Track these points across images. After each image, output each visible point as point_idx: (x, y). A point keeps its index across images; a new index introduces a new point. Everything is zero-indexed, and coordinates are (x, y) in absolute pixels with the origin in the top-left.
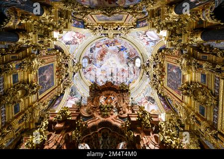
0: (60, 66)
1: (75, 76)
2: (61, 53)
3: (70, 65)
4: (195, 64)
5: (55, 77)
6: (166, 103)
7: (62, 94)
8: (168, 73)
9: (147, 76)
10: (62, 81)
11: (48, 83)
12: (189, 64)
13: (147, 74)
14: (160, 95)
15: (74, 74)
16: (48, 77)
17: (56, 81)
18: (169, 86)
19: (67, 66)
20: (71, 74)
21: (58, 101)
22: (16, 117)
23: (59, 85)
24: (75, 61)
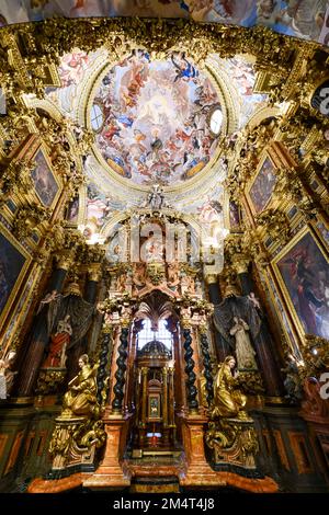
0: (54, 149)
1: (87, 162)
2: (44, 120)
3: (72, 141)
4: (296, 189)
5: (54, 173)
6: (236, 215)
7: (77, 198)
8: (260, 174)
9: (225, 166)
10: (68, 178)
11: (50, 188)
12: (289, 187)
13: (226, 162)
14: (232, 203)
15: (84, 158)
16: (45, 180)
17: (58, 178)
18: (250, 194)
19: (66, 146)
20: (79, 161)
21: (73, 210)
22: (40, 245)
23: (65, 186)
24: (78, 130)
